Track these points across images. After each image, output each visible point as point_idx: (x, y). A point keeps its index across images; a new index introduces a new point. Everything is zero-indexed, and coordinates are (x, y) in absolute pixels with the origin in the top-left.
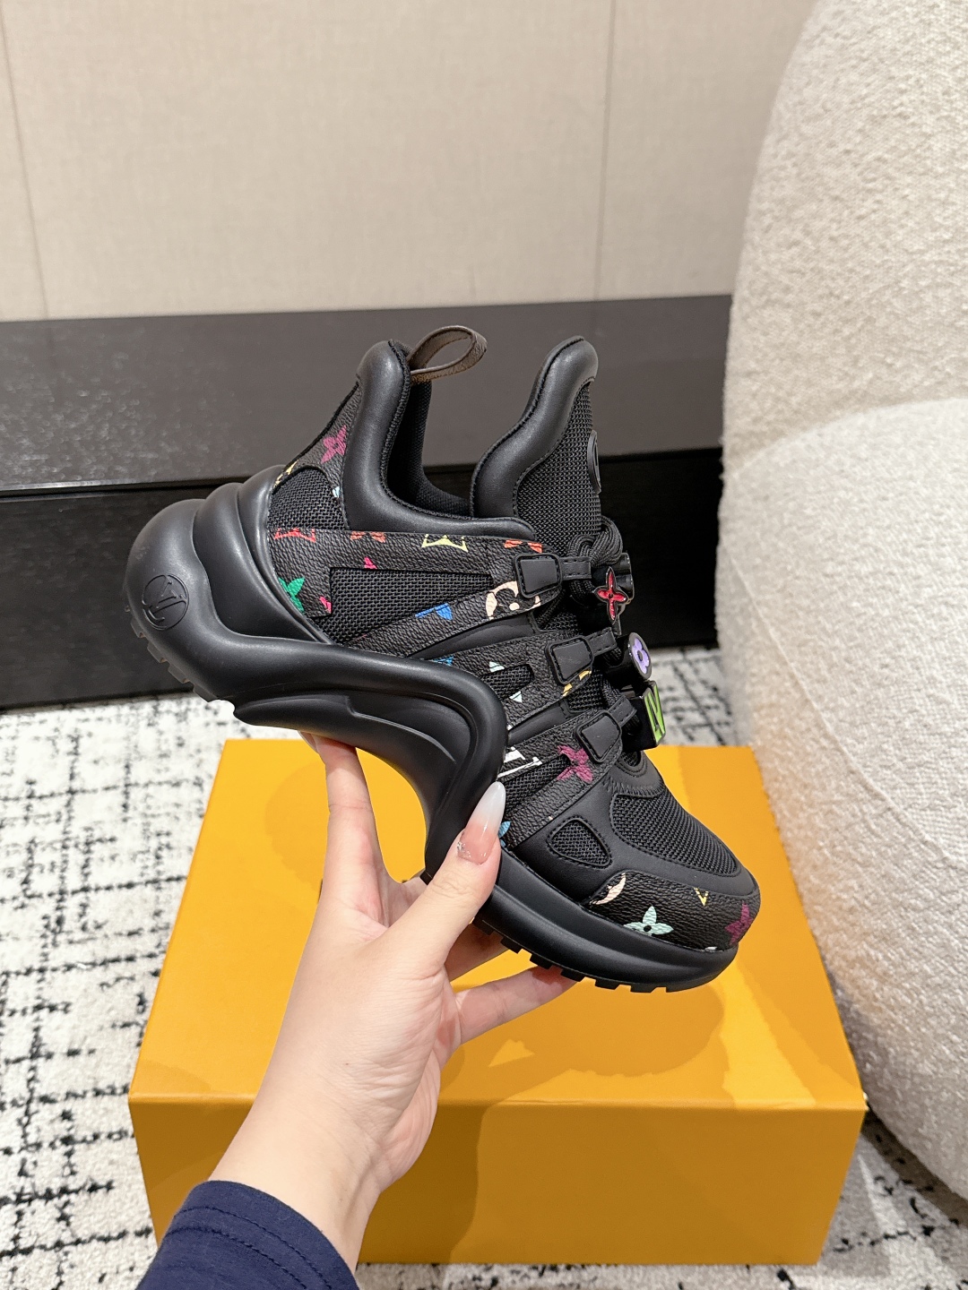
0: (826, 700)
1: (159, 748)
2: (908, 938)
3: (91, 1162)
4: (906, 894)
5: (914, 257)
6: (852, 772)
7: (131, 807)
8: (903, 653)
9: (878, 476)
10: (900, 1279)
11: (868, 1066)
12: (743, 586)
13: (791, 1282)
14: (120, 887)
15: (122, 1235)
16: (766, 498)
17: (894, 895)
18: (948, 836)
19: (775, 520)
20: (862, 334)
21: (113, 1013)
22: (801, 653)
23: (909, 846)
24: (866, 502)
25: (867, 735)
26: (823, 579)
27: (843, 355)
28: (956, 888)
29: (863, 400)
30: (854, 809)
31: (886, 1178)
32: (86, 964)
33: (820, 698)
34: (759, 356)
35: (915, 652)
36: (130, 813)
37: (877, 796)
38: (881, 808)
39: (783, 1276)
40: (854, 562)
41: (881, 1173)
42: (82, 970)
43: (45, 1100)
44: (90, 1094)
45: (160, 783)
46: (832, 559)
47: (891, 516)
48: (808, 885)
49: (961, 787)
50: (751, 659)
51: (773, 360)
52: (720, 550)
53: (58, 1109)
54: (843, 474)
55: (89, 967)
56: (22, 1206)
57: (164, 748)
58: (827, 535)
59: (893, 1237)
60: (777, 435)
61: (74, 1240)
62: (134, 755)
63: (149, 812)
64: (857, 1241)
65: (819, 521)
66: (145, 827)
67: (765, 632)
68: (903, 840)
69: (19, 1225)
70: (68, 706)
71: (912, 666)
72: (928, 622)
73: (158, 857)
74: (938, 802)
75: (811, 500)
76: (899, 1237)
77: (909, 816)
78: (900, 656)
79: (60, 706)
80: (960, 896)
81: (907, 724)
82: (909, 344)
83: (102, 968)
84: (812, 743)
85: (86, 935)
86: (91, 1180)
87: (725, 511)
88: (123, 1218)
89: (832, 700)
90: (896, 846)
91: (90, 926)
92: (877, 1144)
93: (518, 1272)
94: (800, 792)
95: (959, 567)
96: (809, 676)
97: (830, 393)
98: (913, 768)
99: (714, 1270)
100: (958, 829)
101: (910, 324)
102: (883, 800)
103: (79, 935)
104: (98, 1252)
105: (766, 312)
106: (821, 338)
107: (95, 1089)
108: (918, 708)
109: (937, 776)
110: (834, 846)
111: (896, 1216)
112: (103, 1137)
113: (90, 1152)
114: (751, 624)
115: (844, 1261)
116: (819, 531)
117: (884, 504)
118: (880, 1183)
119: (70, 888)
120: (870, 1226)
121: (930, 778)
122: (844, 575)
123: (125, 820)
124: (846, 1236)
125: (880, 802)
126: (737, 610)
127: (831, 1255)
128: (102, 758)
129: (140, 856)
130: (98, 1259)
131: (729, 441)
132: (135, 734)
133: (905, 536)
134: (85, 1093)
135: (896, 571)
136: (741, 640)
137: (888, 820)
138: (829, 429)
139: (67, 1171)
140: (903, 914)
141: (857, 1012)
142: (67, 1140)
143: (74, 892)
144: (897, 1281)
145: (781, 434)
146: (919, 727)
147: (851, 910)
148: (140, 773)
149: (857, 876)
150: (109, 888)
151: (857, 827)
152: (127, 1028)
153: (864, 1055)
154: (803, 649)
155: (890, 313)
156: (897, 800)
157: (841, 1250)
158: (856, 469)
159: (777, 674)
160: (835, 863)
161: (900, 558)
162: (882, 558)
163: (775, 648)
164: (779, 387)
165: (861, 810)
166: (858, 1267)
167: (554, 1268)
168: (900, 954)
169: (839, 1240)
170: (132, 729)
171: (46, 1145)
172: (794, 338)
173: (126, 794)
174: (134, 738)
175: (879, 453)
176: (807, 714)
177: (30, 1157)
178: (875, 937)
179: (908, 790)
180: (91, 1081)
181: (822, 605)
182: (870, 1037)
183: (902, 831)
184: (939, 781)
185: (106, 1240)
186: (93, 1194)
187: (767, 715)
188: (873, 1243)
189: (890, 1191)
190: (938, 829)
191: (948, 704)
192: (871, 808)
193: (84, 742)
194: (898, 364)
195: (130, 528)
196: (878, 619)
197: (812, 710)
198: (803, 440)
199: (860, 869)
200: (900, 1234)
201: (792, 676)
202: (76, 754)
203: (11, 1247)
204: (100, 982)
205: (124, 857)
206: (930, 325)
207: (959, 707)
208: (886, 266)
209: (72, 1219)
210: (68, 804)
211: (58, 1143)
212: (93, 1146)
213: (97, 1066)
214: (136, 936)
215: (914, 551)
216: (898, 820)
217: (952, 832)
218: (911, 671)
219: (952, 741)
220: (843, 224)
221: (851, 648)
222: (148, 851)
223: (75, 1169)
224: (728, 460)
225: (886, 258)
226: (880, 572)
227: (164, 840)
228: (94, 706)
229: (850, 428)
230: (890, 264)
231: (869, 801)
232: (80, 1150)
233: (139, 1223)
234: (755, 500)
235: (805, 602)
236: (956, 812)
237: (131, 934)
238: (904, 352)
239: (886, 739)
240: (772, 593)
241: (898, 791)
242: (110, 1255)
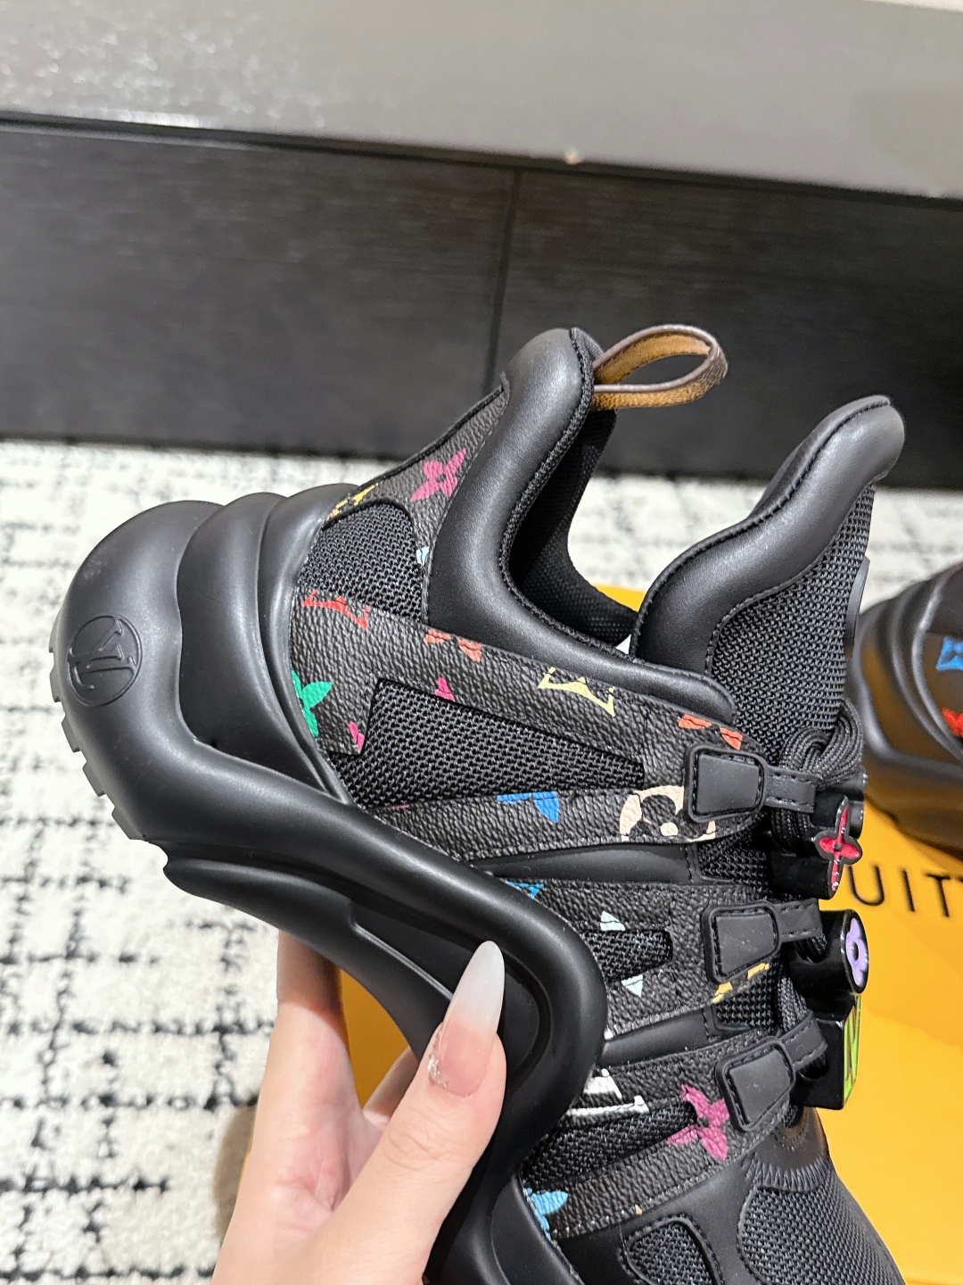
3: (139, 1140)
43: (79, 1027)
44: (147, 1029)
53: (98, 1045)
56: (33, 1198)
61: (105, 1268)
69: (27, 1227)
86: (138, 1170)
88: (180, 1241)
107: (154, 1021)
112: (160, 1102)
113: (139, 1123)
134: (139, 1025)
139: (104, 1150)
142: (107, 1100)
152: (209, 930)
171: (75, 1101)
177: (53, 1118)
180: (149, 1007)
185: (153, 1275)
186: (139, 1193)
203: (9, 1265)
209: (104, 1233)
211: (94, 1102)
212: (146, 1114)
213: (161, 984)
223: (116, 1148)
232: (125, 1118)
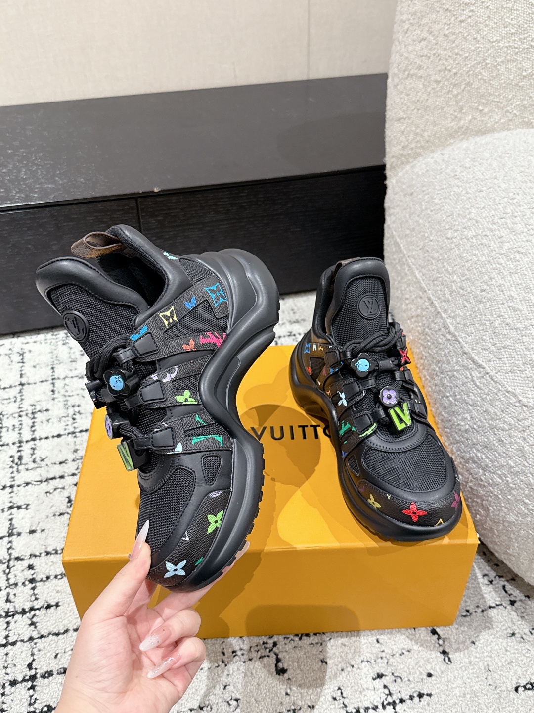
0: (450, 312)
1: (70, 357)
2: (499, 446)
3: (46, 592)
4: (498, 421)
5: (494, 44)
6: (466, 353)
7: (56, 392)
8: (494, 282)
9: (476, 177)
10: (498, 630)
11: (478, 516)
12: (400, 248)
13: (439, 635)
14: (53, 437)
15: (66, 631)
16: (412, 194)
17: (491, 422)
18: (522, 388)
19: (417, 207)
20: (465, 92)
21: (54, 508)
22: (434, 285)
23: (499, 394)
24: (470, 193)
25: (473, 331)
26: (446, 240)
27: (454, 105)
28: (527, 417)
29: (466, 132)
30: (467, 374)
31: (489, 575)
32: (37, 482)
33: (446, 311)
34: (405, 108)
35: (501, 281)
36: (56, 395)
37: (480, 366)
38: (482, 373)
39: (434, 632)
40: (464, 230)
41: (486, 573)
42: (35, 485)
43: (18, 559)
44: (43, 554)
45: (72, 377)
46: (451, 229)
47: (485, 201)
48: (441, 418)
49: (529, 359)
50: (405, 289)
51: (413, 110)
52: (386, 226)
53: (26, 564)
54: (457, 177)
55: (38, 483)
56: (9, 619)
57: (73, 357)
58: (448, 214)
59: (494, 607)
60: (417, 155)
61: (39, 636)
62: (56, 362)
63: (67, 394)
64: (474, 610)
65: (443, 206)
66: (65, 403)
67: (413, 273)
68: (496, 391)
69: (8, 629)
70: (16, 336)
71: (499, 290)
72: (508, 263)
73: (74, 419)
74: (515, 368)
75: (438, 194)
76: (497, 607)
77: (499, 377)
78: (492, 284)
79: (12, 336)
80: (530, 421)
81: (497, 324)
82: (492, 98)
83: (46, 483)
84: (442, 337)
85: (36, 465)
86: (47, 602)
87: (387, 204)
88: (66, 622)
89: (452, 311)
90: (492, 395)
91: (38, 460)
92: (484, 556)
93: (288, 638)
94: (436, 365)
95: (525, 230)
96: (439, 299)
97: (447, 129)
98: (501, 349)
99: (396, 631)
100: (528, 383)
101: (492, 86)
102: (484, 368)
103: (32, 465)
104: (53, 642)
105: (408, 82)
106: (440, 96)
107: (46, 552)
108: (503, 314)
109: (515, 353)
110: (456, 396)
111: (495, 596)
112: (52, 578)
113: (45, 587)
114: (405, 269)
115: (467, 622)
116: (443, 212)
117: (481, 194)
118: (486, 578)
119: (24, 439)
120: (481, 602)
121: (511, 354)
122: (458, 237)
123: (53, 399)
124: (468, 608)
125: (482, 370)
126: (397, 261)
127: (460, 618)
128: (38, 364)
129: (63, 419)
130: (54, 646)
131: (389, 161)
132: (55, 349)
133: (493, 212)
134: (40, 554)
135: (488, 234)
136: (399, 279)
137: (486, 380)
138: (446, 151)
139: (33, 598)
140: (496, 433)
141: (471, 487)
142: (32, 581)
143: (27, 441)
144: (497, 631)
145: (419, 155)
146: (504, 325)
147: (466, 431)
148: (60, 372)
149: (469, 412)
150: (47, 438)
151: (469, 384)
152: (62, 516)
153: (475, 510)
154: (435, 282)
155: (481, 79)
156: (491, 368)
157: (465, 616)
158: (464, 174)
159: (421, 298)
160: (456, 405)
161: (491, 226)
162: (480, 226)
163: (419, 282)
164: (417, 127)
165: (471, 375)
166: (475, 624)
167: (307, 635)
168: (495, 455)
169: (464, 611)
170: (53, 347)
171: (20, 584)
172: (425, 96)
173: (53, 384)
174: (55, 352)
175: (477, 164)
176: (438, 320)
177: (12, 592)
178: (481, 446)
179: (498, 362)
180: (44, 547)
181: (446, 256)
182: (479, 501)
183: (495, 385)
184: (516, 356)
185: (57, 634)
186: (48, 609)
187: (415, 322)
188: (483, 611)
189: (491, 582)
190: (516, 384)
191: (521, 311)
192: (477, 373)
193: (27, 356)
194: (486, 110)
195: (41, 230)
196: (479, 263)
197: (442, 318)
198: (432, 158)
199: (471, 408)
200: (497, 605)
201: (429, 299)
202: (23, 363)
203: (4, 642)
204: (45, 491)
205: (54, 420)
206: (504, 85)
207: (527, 313)
208: (478, 50)
209: (37, 625)
210: (20, 392)
211: (27, 583)
212: (47, 583)
213: (46, 538)
214: (64, 464)
215: (499, 221)
216: (492, 379)
217: (524, 385)
218: (498, 292)
219: (523, 332)
220: (451, 25)
221: (464, 281)
222: (68, 416)
223: (37, 596)
224: (388, 172)
225: (477, 45)
226: (479, 235)
227: (77, 409)
228: (31, 335)
229: (459, 149)
230: (480, 49)
231: (476, 369)
232: (39, 586)
233: (75, 624)
234: (405, 195)
235: (436, 255)
236: (526, 374)
237: (61, 463)
238: (489, 102)
239: (484, 333)
240: (417, 251)
241: (492, 363)
242: (60, 643)
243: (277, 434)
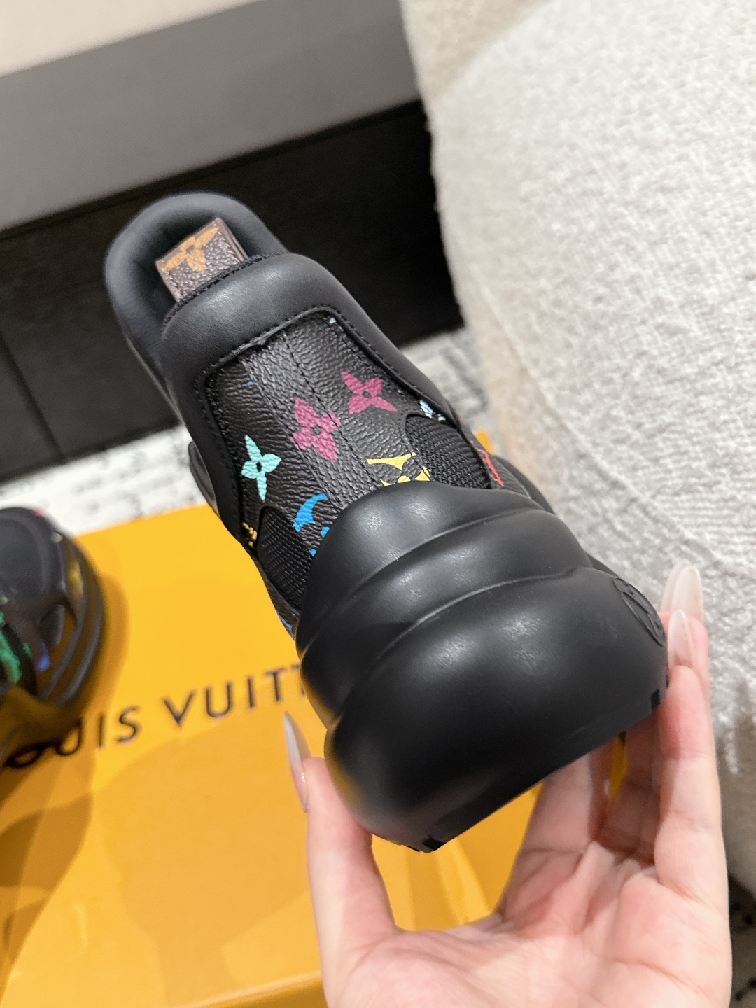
243: (219, 704)
